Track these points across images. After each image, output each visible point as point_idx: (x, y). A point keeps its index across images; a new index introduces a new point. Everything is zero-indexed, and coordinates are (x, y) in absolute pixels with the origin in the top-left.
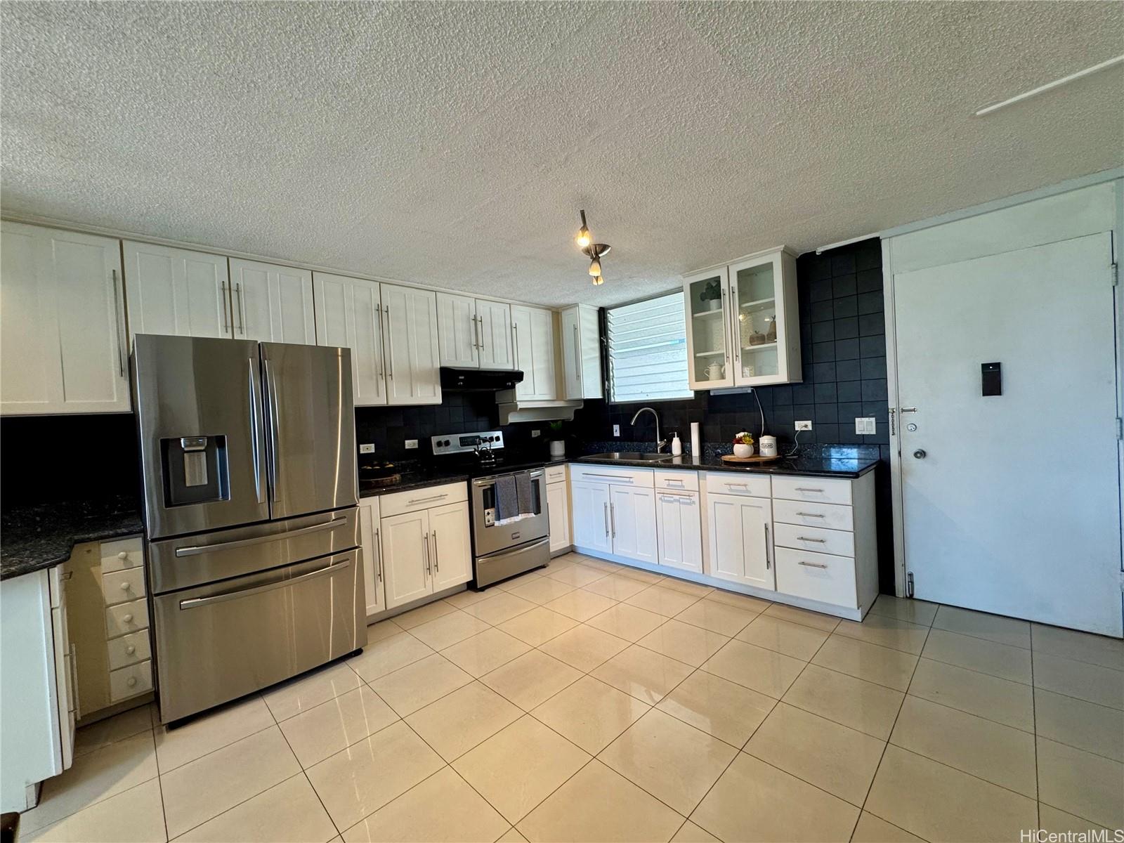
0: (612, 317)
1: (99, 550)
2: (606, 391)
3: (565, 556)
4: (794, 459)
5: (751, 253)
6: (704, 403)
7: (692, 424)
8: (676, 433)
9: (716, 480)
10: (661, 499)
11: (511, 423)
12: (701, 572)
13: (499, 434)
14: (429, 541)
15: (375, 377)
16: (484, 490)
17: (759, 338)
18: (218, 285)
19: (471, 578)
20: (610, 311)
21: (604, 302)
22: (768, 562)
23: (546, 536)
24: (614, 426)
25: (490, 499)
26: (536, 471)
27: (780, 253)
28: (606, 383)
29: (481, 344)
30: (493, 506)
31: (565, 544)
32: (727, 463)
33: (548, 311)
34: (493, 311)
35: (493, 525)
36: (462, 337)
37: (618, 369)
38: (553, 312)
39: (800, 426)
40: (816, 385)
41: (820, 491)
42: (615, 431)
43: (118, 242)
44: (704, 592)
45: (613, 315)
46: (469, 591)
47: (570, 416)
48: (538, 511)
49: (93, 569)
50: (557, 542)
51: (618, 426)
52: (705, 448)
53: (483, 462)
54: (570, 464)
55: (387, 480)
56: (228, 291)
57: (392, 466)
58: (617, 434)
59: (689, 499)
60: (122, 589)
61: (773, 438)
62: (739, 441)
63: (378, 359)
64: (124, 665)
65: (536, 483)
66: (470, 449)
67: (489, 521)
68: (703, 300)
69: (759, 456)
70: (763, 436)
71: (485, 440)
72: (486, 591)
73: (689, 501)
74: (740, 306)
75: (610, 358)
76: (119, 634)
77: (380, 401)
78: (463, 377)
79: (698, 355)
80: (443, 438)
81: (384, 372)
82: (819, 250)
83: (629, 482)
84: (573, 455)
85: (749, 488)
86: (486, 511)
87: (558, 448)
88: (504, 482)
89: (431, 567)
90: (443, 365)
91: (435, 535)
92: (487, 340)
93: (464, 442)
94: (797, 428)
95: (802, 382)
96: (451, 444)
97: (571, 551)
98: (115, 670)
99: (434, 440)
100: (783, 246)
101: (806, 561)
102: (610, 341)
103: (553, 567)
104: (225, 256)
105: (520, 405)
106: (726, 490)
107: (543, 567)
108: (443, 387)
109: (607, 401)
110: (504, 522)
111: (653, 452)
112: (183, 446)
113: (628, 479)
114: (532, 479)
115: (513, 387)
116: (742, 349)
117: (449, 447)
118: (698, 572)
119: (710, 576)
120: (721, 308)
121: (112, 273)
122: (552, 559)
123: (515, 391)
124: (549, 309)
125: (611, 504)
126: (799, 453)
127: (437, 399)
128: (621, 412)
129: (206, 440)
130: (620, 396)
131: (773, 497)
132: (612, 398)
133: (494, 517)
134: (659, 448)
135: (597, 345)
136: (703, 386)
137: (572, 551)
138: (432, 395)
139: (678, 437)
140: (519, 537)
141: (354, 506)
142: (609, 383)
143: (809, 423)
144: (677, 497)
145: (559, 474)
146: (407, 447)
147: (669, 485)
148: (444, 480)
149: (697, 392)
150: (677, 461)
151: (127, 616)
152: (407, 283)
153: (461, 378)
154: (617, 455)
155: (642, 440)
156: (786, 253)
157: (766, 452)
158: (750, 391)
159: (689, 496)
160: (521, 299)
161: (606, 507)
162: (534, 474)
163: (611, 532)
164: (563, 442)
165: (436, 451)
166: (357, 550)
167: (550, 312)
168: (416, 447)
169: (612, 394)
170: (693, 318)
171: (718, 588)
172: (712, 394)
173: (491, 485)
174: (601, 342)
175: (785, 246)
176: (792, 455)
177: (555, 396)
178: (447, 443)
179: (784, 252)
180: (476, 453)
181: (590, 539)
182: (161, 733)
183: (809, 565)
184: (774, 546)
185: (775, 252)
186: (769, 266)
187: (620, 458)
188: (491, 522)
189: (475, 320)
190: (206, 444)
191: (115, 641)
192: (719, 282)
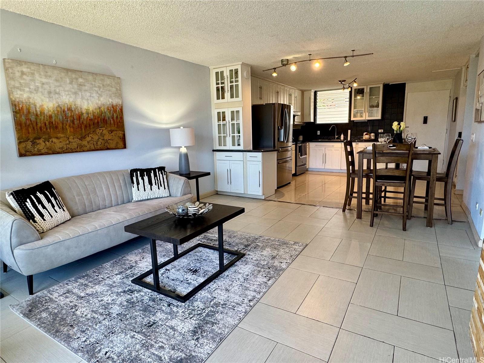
0: (318, 94)
2: (315, 120)
6: (352, 124)
7: (349, 130)
16: (299, 147)
17: (372, 106)
19: (294, 172)
20: (318, 92)
21: (316, 89)
23: (306, 164)
28: (315, 117)
33: (300, 91)
34: (292, 92)
35: (300, 158)
36: (288, 100)
39: (380, 131)
40: (385, 120)
51: (319, 131)
58: (319, 134)
61: (374, 134)
62: (367, 134)
70: (371, 133)
72: (298, 176)
74: (369, 97)
75: (317, 109)
82: (391, 84)
86: (299, 153)
95: (381, 119)
113: (332, 146)
116: (369, 109)
120: (364, 97)
124: (301, 91)
125: (325, 154)
130: (319, 122)
132: (317, 122)
133: (300, 155)
134: (336, 138)
135: (313, 104)
139: (343, 134)
140: (303, 162)
143: (382, 130)
149: (350, 121)
152: (281, 84)
157: (372, 137)
158: (367, 121)
161: (323, 155)
163: (325, 162)
164: (302, 136)
170: (354, 99)
172: (355, 121)
173: (301, 146)
175: (384, 82)
177: (302, 121)
179: (383, 84)
185: (381, 83)
186: (379, 87)
189: (290, 95)
192: (364, 89)
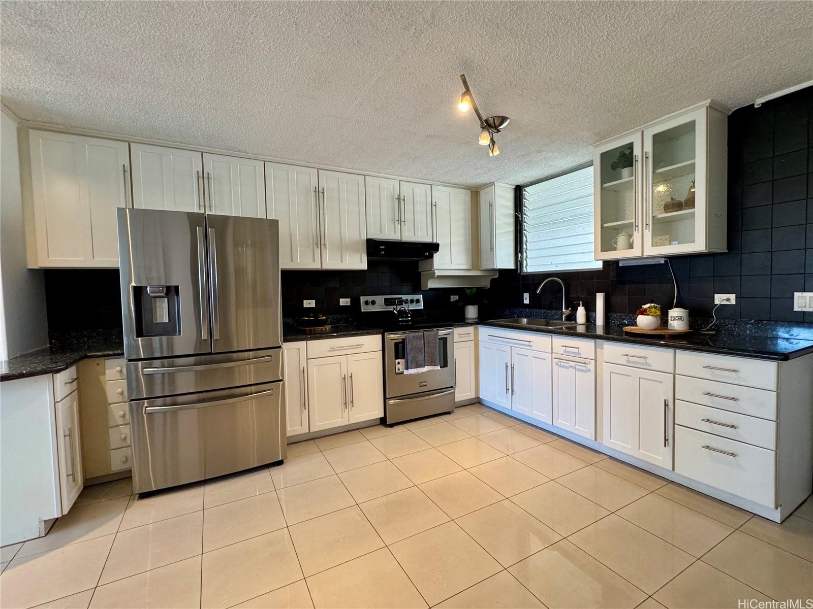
0: (527, 194)
1: (105, 364)
2: (519, 262)
3: (471, 406)
4: (712, 335)
5: (669, 113)
6: (612, 273)
7: (598, 294)
8: (581, 302)
9: (613, 350)
10: (557, 364)
11: (430, 288)
12: (594, 439)
13: (421, 297)
14: (347, 382)
15: (311, 246)
16: (395, 343)
17: (675, 206)
18: (195, 175)
19: (382, 415)
20: (527, 189)
21: (520, 181)
22: (666, 440)
23: (452, 387)
24: (524, 294)
25: (400, 350)
26: (445, 330)
27: (704, 110)
28: (520, 255)
29: (403, 220)
30: (403, 357)
31: (471, 395)
32: (627, 333)
33: (467, 191)
34: (416, 193)
35: (403, 373)
36: (386, 213)
37: (531, 242)
38: (471, 191)
39: (720, 299)
40: (743, 255)
41: (735, 371)
42: (525, 298)
43: (127, 144)
44: (596, 458)
45: (529, 194)
46: (381, 426)
47: (487, 284)
48: (445, 364)
49: (101, 377)
50: (463, 393)
51: (528, 294)
52: (611, 318)
53: (400, 319)
54: (479, 326)
55: (319, 329)
56: (202, 179)
57: (325, 318)
58: (527, 301)
59: (585, 366)
60: (118, 393)
61: (685, 310)
62: (644, 313)
63: (314, 231)
64: (119, 446)
65: (444, 340)
66: (391, 308)
67: (399, 370)
68: (614, 168)
69: (667, 329)
70: (675, 308)
71: (406, 302)
72: (395, 427)
73: (584, 368)
74: (654, 172)
75: (524, 232)
76: (115, 424)
77: (316, 266)
78: (383, 247)
79: (606, 225)
80: (370, 298)
81: (319, 242)
82: (759, 102)
83: (529, 346)
84: (484, 319)
85: (649, 361)
86: (397, 361)
87: (472, 312)
88: (412, 337)
89: (348, 402)
90: (370, 237)
91: (351, 377)
92: (408, 216)
93: (388, 302)
94: (717, 302)
95: (726, 251)
96: (375, 304)
97: (477, 402)
98: (114, 449)
99: (363, 299)
100: (710, 100)
101: (712, 445)
102: (524, 216)
103: (458, 414)
104: (200, 152)
105: (437, 273)
106: (623, 360)
107: (449, 413)
108: (368, 255)
109: (519, 271)
110: (412, 371)
111: (559, 319)
112: (149, 293)
113: (528, 343)
114: (439, 337)
115: (431, 257)
116: (653, 217)
117: (375, 306)
118: (590, 438)
119: (602, 444)
120: (633, 176)
121: (122, 166)
122: (456, 408)
123: (433, 260)
124: (468, 189)
125: (511, 364)
126: (717, 328)
127: (364, 266)
128: (531, 282)
129: (165, 289)
130: (532, 266)
131: (676, 372)
132: (524, 269)
133: (404, 366)
134: (564, 316)
135: (511, 220)
136: (611, 256)
137: (479, 403)
138: (359, 262)
139: (583, 306)
140: (426, 385)
141: (280, 347)
142: (522, 254)
143: (732, 297)
144: (573, 364)
145: (468, 334)
146: (341, 304)
147: (565, 351)
148: (366, 331)
149: (606, 263)
150: (581, 329)
151: (122, 413)
152: (338, 169)
153: (381, 247)
154: (525, 321)
155: (550, 308)
156: (712, 108)
157: (676, 325)
158: (662, 262)
159: (585, 363)
160: (441, 180)
161: (507, 367)
162: (442, 332)
163: (510, 390)
164: (476, 307)
165: (364, 309)
166: (281, 382)
167: (470, 191)
168: (349, 304)
169: (524, 266)
170: (602, 188)
171: (611, 457)
172: (621, 265)
173: (403, 339)
174: (516, 217)
175: (712, 100)
176: (708, 330)
177: (471, 266)
178: (373, 303)
179: (710, 107)
180: (395, 311)
181: (492, 394)
182: (134, 499)
183: (715, 450)
184: (674, 424)
185: (698, 108)
186: (690, 127)
187: (528, 323)
188: (400, 370)
189: (399, 199)
190: (165, 292)
191: (114, 429)
192: (632, 148)
